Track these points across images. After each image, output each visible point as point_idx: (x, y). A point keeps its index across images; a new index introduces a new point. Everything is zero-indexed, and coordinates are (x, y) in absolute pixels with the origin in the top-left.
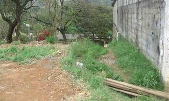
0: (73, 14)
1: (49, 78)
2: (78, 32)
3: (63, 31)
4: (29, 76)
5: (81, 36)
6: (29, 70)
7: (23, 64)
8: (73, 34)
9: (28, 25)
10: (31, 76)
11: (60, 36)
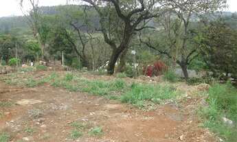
0: (202, 42)
1: (181, 137)
2: (205, 68)
3: (184, 65)
4: (149, 129)
5: (208, 74)
6: (146, 118)
7: (136, 107)
8: (197, 71)
9: (134, 52)
10: (153, 130)
11: (179, 71)
